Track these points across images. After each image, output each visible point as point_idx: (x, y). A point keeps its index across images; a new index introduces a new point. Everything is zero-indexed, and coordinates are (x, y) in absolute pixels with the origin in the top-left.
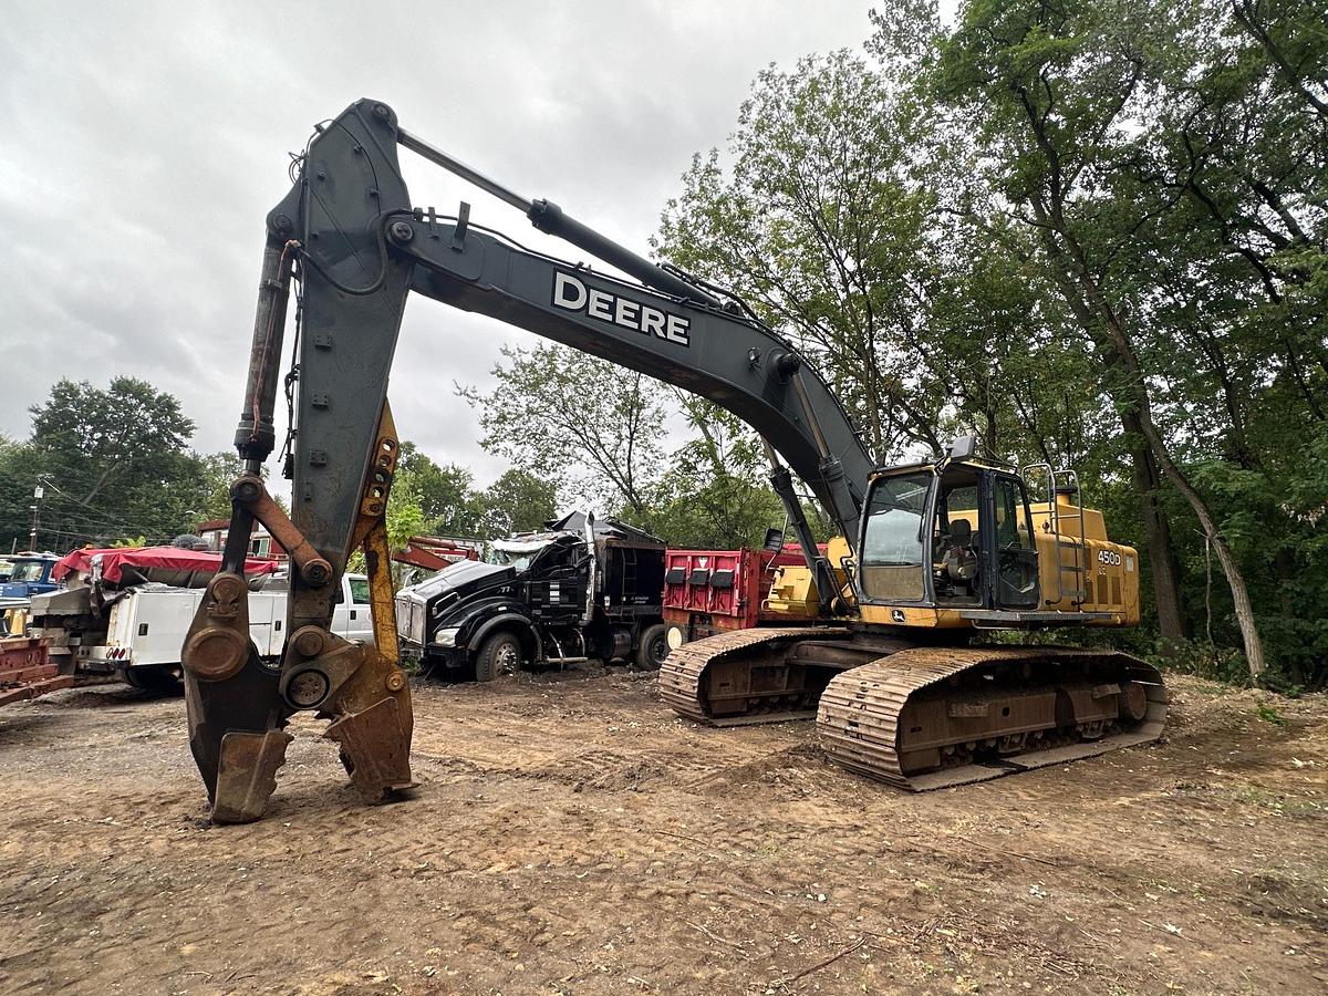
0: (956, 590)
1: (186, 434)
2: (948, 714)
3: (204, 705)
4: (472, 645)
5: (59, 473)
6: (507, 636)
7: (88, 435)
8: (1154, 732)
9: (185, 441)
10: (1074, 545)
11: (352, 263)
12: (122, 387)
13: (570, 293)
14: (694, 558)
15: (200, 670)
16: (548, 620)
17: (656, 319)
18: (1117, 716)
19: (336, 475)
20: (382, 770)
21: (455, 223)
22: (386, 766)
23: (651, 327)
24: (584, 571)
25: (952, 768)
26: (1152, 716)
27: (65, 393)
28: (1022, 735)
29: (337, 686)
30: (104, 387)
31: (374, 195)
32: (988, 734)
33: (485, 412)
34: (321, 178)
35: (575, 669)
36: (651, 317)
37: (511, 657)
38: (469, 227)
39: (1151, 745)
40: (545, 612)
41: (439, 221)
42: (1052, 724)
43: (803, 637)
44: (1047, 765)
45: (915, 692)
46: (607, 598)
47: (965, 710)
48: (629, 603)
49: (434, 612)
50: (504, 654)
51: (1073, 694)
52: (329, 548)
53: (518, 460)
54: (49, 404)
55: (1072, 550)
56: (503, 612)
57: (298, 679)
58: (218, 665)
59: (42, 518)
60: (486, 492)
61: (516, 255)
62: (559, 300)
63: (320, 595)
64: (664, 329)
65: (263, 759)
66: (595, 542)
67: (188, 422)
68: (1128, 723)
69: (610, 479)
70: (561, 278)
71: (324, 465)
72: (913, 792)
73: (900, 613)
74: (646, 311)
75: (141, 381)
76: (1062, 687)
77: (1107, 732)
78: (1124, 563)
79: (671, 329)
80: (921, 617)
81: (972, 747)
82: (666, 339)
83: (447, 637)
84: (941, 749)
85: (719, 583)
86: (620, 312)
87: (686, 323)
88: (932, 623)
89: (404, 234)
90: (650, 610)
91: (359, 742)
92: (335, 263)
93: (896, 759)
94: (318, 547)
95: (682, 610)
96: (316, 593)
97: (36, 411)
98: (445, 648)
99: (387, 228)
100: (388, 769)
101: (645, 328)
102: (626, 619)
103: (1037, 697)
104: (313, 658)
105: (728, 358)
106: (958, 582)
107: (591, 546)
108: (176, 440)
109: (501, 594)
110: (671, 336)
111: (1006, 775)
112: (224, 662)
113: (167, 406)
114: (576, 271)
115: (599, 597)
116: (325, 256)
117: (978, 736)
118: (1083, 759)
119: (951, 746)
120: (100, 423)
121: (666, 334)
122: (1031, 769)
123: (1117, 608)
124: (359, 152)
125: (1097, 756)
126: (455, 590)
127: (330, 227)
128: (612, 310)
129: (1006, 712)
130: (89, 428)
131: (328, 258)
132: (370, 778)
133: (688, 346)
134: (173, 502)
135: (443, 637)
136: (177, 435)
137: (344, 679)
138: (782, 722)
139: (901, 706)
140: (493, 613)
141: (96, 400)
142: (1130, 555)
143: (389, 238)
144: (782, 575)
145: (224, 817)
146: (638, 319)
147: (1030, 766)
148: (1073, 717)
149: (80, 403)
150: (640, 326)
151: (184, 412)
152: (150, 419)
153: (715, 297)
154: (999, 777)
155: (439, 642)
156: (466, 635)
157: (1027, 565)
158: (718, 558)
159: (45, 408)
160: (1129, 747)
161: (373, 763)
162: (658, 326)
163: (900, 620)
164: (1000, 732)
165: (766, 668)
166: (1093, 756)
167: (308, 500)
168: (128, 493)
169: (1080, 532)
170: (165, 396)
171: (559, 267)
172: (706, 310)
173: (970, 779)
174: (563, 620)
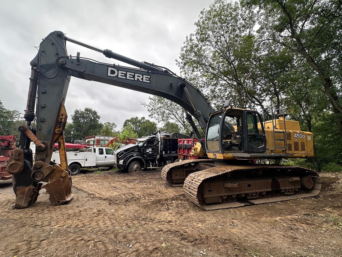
0: (234, 148)
1: (99, 119)
2: (223, 186)
3: (16, 180)
4: (127, 164)
5: (76, 128)
6: (136, 162)
7: (82, 120)
8: (316, 193)
9: (99, 120)
10: (283, 132)
11: (51, 71)
12: (87, 110)
13: (113, 72)
14: (184, 141)
15: (10, 172)
16: (148, 158)
17: (140, 77)
18: (300, 187)
19: (47, 123)
20: (57, 197)
21: (76, 58)
22: (58, 196)
23: (138, 79)
24: (157, 145)
25: (227, 203)
26: (316, 187)
27: (77, 112)
28: (257, 193)
29: (45, 176)
30: (83, 110)
31: (57, 54)
32: (241, 193)
33: (148, 108)
34: (43, 52)
35: (156, 170)
36: (138, 76)
37: (138, 167)
38: (80, 58)
39: (312, 197)
40: (147, 156)
41: (72, 58)
42: (270, 190)
43: (201, 162)
44: (263, 203)
45: (205, 179)
46: (164, 152)
47: (229, 185)
48: (170, 153)
49: (119, 156)
50: (136, 166)
51: (280, 180)
52: (46, 142)
53: (157, 119)
54: (74, 114)
55: (282, 134)
56: (135, 156)
57: (35, 174)
58: (15, 170)
59: (73, 138)
60: (162, 127)
61: (96, 64)
62: (109, 74)
63: (43, 153)
64: (142, 79)
65: (27, 193)
66: (161, 138)
67: (99, 116)
68: (305, 190)
69: (179, 122)
70: (110, 69)
71: (44, 121)
72: (205, 210)
73: (215, 155)
74: (136, 75)
75: (90, 108)
76: (276, 178)
77: (296, 193)
78: (307, 138)
79: (144, 79)
80: (220, 156)
81: (234, 197)
82: (143, 82)
83: (121, 162)
84: (222, 197)
85: (188, 147)
86: (128, 76)
87: (149, 77)
88: (222, 158)
89: (62, 62)
90: (175, 155)
91: (50, 190)
92: (47, 72)
93: (197, 200)
94: (43, 141)
95: (181, 155)
96: (42, 153)
97: (72, 116)
98: (121, 165)
99: (58, 61)
100: (59, 197)
101: (136, 79)
102: (169, 157)
103: (263, 181)
104: (40, 168)
105: (163, 85)
106: (235, 145)
107: (159, 139)
108: (97, 120)
109: (135, 151)
110: (144, 81)
111: (245, 206)
112: (16, 170)
113: (95, 113)
114: (114, 66)
115: (161, 152)
116: (44, 70)
117: (237, 193)
118: (281, 201)
119: (226, 196)
120: (83, 118)
121: (143, 80)
122: (256, 204)
123: (304, 152)
124: (53, 44)
125: (287, 200)
126: (123, 151)
127: (46, 63)
128: (126, 75)
129: (249, 186)
130: (81, 119)
131: (45, 71)
132: (54, 199)
133: (150, 83)
134: (97, 133)
135: (120, 162)
136: (97, 119)
137: (48, 174)
138: (178, 187)
139: (199, 184)
140: (133, 156)
141: (82, 113)
142: (309, 135)
143: (59, 64)
144: (195, 145)
145: (17, 207)
146: (134, 77)
147: (256, 203)
148: (280, 188)
149: (79, 114)
150: (134, 79)
151: (98, 114)
152: (92, 116)
153: (161, 69)
154: (242, 206)
155: (120, 163)
156: (125, 161)
157: (261, 139)
158: (188, 141)
159: (73, 115)
160: (301, 198)
161: (55, 195)
162: (140, 79)
163: (216, 157)
164: (246, 192)
165: (190, 170)
166: (285, 201)
167: (40, 130)
168: (89, 132)
169: (284, 128)
170: (94, 111)
171: (109, 66)
172: (156, 73)
173: (229, 207)
174: (152, 158)
